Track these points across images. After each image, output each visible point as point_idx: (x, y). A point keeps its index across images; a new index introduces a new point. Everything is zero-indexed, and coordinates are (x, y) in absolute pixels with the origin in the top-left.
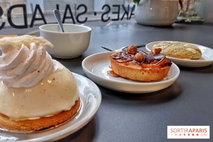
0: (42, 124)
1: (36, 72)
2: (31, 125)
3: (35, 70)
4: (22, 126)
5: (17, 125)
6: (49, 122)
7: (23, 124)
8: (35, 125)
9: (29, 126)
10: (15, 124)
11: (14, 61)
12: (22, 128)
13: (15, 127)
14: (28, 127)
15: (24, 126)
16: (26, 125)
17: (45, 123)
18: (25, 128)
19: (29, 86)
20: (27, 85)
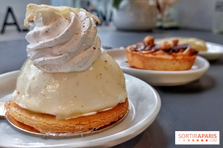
0: (102, 120)
1: (92, 48)
2: (89, 123)
3: (90, 47)
4: (77, 125)
5: (70, 125)
6: (110, 117)
7: (78, 122)
8: (93, 122)
9: (87, 124)
10: (67, 124)
11: (68, 31)
12: (77, 127)
13: (68, 127)
14: (85, 126)
15: (80, 124)
16: (83, 123)
17: (106, 119)
18: (81, 127)
19: (82, 69)
20: (81, 67)
